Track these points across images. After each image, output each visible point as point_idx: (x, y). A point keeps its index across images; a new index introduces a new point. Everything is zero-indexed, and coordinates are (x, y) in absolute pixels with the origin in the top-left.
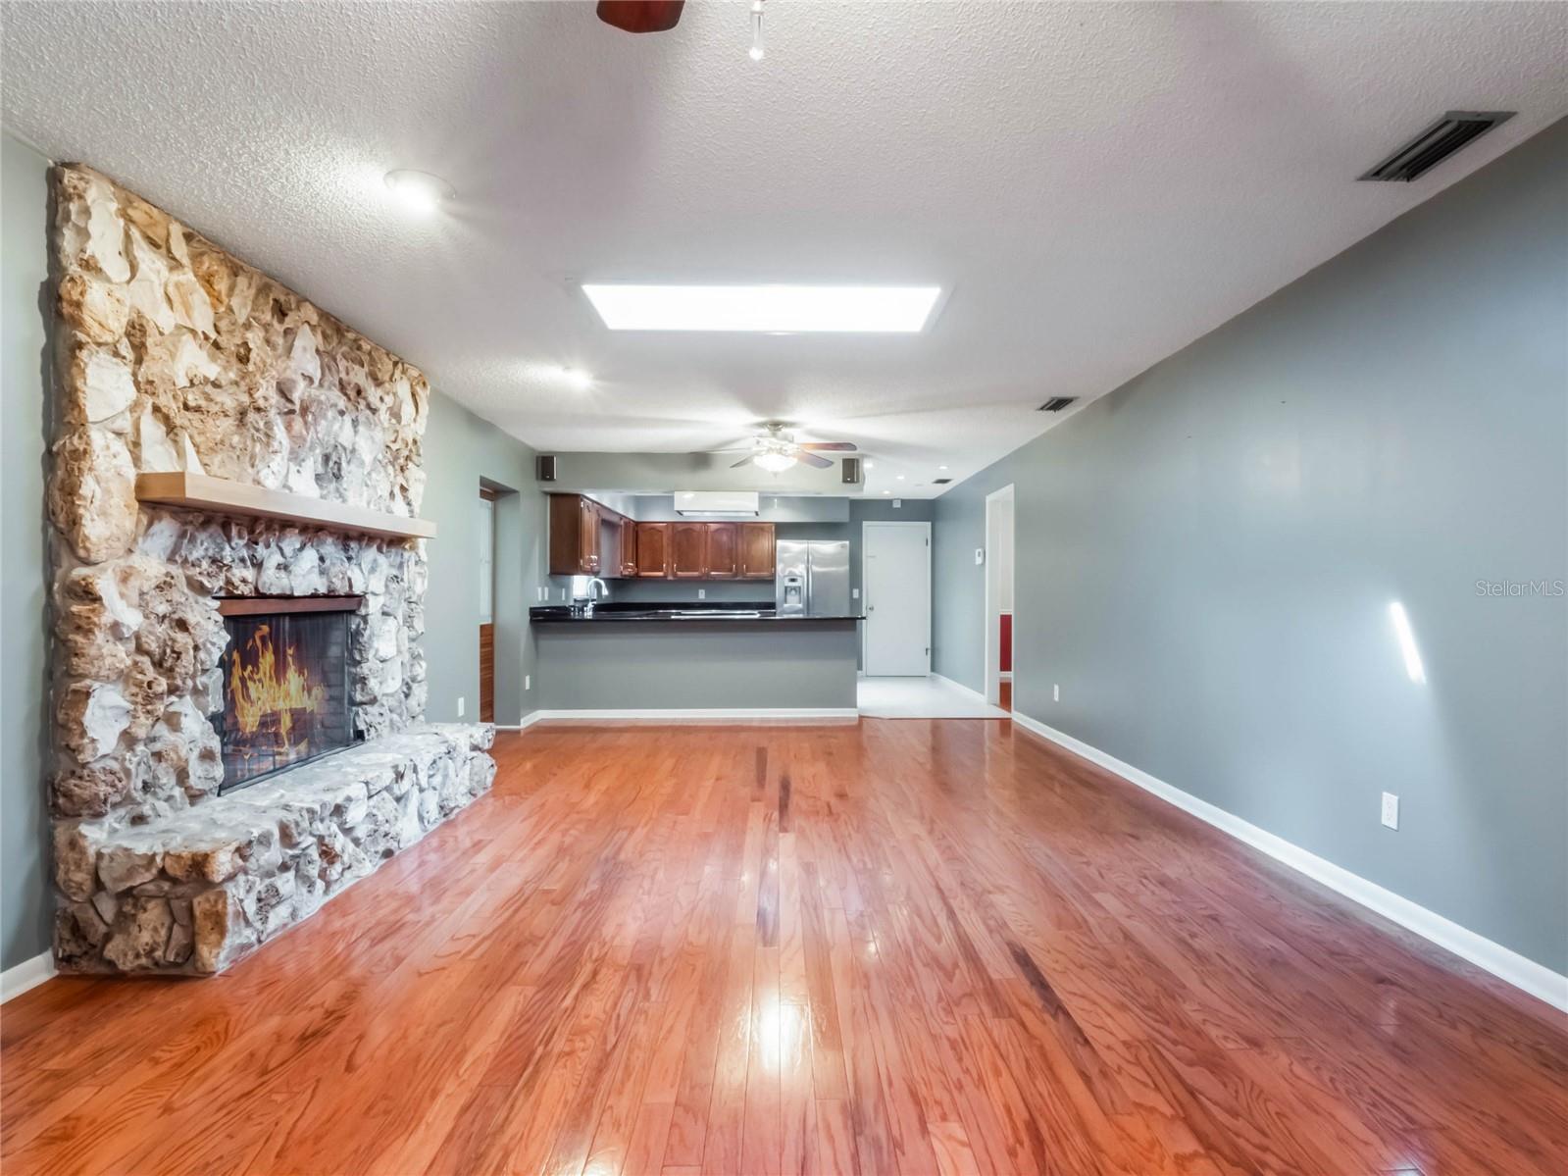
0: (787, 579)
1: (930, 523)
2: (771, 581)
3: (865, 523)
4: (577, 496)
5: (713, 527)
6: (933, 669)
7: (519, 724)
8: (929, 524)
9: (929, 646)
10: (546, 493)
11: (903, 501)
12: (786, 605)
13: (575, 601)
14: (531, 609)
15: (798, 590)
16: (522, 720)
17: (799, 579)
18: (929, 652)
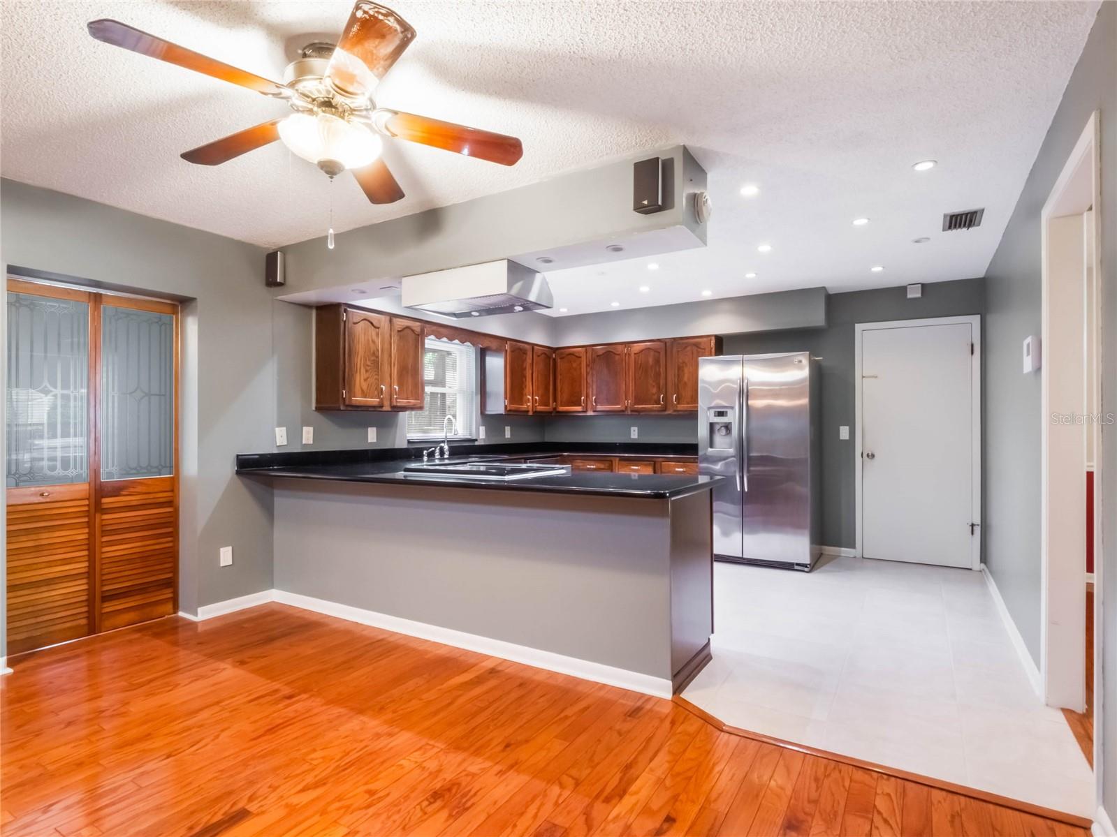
0: (712, 412)
1: (978, 317)
2: (692, 415)
3: (859, 327)
4: (338, 306)
5: (637, 348)
6: (984, 558)
7: (196, 614)
8: (975, 320)
9: (977, 520)
10: (307, 306)
11: (924, 287)
12: (710, 449)
13: (409, 442)
14: (238, 456)
15: (728, 427)
16: (200, 610)
17: (730, 412)
18: (978, 530)
